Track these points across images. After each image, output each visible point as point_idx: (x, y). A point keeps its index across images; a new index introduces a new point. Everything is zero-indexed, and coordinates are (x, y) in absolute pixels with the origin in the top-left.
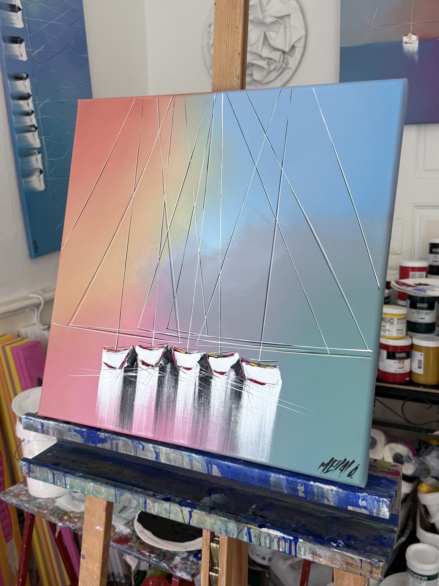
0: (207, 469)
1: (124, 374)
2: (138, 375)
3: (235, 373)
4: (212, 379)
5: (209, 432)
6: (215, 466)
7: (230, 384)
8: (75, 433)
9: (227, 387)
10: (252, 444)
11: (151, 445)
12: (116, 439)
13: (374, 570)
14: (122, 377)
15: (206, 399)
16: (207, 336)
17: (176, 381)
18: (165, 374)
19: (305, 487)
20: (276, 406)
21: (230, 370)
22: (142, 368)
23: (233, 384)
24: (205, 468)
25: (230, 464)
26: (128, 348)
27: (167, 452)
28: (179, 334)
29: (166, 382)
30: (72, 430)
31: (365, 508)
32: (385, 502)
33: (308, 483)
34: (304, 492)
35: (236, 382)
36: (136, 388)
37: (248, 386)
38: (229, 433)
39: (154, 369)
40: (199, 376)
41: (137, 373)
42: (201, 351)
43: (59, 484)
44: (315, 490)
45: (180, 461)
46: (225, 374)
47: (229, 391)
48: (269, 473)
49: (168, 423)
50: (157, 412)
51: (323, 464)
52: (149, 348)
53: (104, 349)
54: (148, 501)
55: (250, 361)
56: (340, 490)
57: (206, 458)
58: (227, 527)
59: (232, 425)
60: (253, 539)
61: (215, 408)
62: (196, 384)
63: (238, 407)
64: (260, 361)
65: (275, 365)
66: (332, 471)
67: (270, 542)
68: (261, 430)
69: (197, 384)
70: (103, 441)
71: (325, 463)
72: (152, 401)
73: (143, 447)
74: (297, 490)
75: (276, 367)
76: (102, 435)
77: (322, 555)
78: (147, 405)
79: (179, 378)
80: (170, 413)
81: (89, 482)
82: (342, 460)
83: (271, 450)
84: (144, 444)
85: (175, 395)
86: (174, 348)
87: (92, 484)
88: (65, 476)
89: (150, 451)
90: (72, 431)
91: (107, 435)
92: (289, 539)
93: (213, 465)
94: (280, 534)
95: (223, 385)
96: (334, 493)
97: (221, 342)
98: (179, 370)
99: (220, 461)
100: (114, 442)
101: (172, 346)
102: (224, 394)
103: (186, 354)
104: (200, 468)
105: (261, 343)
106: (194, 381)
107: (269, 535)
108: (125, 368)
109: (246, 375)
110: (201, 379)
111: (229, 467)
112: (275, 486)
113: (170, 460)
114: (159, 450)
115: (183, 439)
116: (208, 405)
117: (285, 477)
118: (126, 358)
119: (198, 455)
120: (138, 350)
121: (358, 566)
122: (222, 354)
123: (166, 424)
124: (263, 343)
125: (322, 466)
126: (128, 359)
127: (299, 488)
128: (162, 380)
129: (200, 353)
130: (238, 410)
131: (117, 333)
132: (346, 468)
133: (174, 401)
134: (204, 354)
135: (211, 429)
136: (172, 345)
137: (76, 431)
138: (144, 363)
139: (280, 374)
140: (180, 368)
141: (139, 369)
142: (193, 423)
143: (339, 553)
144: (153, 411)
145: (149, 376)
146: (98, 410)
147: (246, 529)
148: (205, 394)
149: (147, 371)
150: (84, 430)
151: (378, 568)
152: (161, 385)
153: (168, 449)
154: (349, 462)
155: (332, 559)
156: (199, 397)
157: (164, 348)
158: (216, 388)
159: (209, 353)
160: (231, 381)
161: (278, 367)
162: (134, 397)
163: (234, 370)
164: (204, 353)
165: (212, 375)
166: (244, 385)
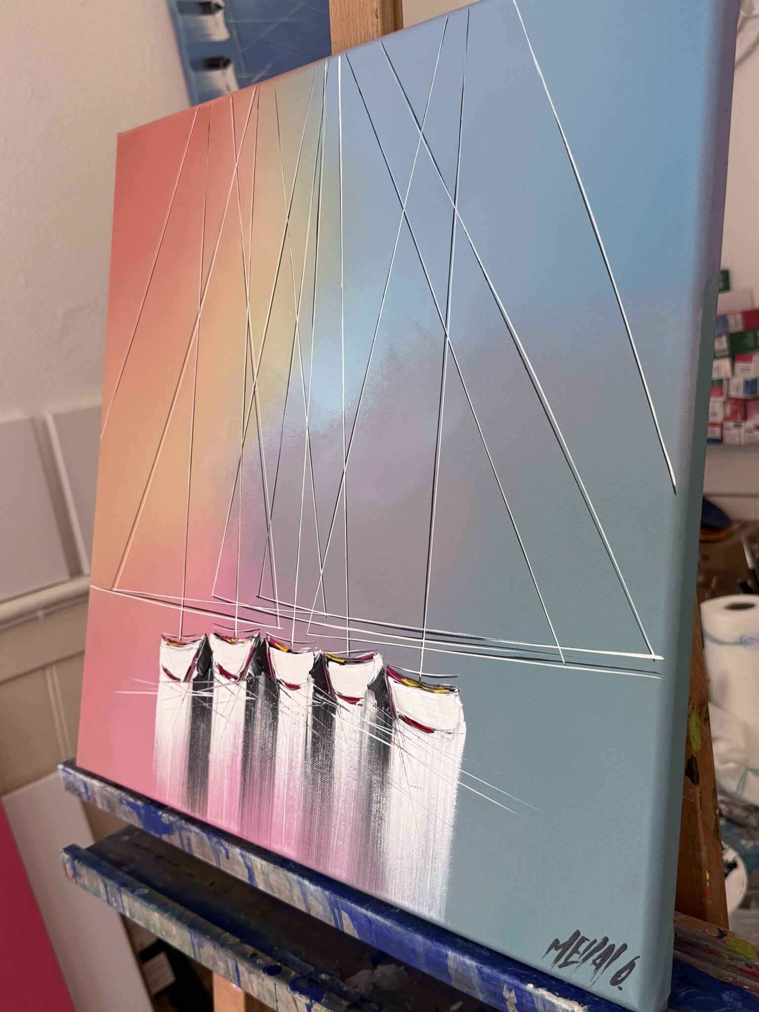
0: (333, 917)
1: (193, 693)
2: (215, 695)
3: (376, 702)
4: (334, 713)
5: (332, 834)
6: (346, 914)
7: (368, 727)
8: (128, 808)
9: (362, 733)
10: (411, 873)
11: (238, 850)
12: (186, 830)
14: (191, 699)
15: (326, 758)
16: (325, 614)
17: (275, 711)
18: (256, 696)
19: (517, 995)
20: (456, 786)
21: (367, 694)
22: (220, 681)
23: (374, 728)
24: (330, 915)
26: (198, 639)
27: (264, 868)
28: (278, 610)
29: (258, 715)
30: (125, 802)
33: (522, 986)
34: (518, 1007)
35: (378, 722)
36: (211, 723)
37: (403, 734)
38: (368, 841)
39: (238, 685)
40: (313, 704)
41: (211, 691)
42: (316, 648)
44: (540, 1008)
45: (287, 893)
46: (358, 703)
47: (366, 742)
48: (444, 949)
49: (262, 805)
50: (245, 779)
51: (556, 945)
52: (230, 638)
53: (163, 639)
54: (241, 968)
55: (404, 674)
57: (327, 893)
59: (372, 824)
61: (342, 780)
62: (308, 723)
63: (384, 783)
64: (422, 675)
65: (451, 687)
66: (575, 965)
68: (427, 842)
69: (310, 723)
70: (168, 829)
71: (561, 943)
72: (236, 753)
73: (226, 850)
74: (503, 1000)
75: (453, 691)
76: (166, 817)
78: (230, 763)
79: (280, 707)
80: (266, 784)
81: (154, 911)
82: (599, 941)
83: (448, 893)
84: (226, 844)
85: (273, 745)
86: (269, 640)
87: (156, 915)
88: (120, 892)
89: (238, 863)
90: (124, 804)
91: (172, 818)
93: (342, 911)
95: (355, 728)
97: (351, 629)
98: (279, 688)
99: (353, 905)
100: (185, 834)
101: (267, 634)
102: (357, 749)
103: (290, 654)
104: (322, 911)
105: (422, 632)
106: (305, 715)
108: (194, 680)
109: (397, 709)
110: (316, 711)
111: (369, 921)
112: (459, 981)
113: (271, 887)
114: (251, 862)
115: (289, 844)
116: (330, 771)
117: (475, 964)
118: (194, 660)
119: (314, 884)
120: (214, 642)
122: (352, 656)
123: (260, 806)
124: (426, 632)
125: (553, 949)
126: (198, 661)
127: (506, 994)
128: (251, 710)
129: (312, 653)
130: (383, 790)
131: (181, 605)
132: (607, 961)
133: (273, 757)
134: (321, 655)
135: (335, 829)
136: (267, 632)
137: (129, 804)
138: (223, 672)
139: (463, 707)
140: (281, 685)
141: (216, 684)
142: (305, 811)
144: (239, 777)
145: (232, 699)
146: (156, 767)
148: (324, 747)
149: (228, 689)
150: (139, 803)
152: (251, 720)
153: (264, 862)
154: (613, 946)
156: (314, 751)
157: (254, 640)
158: (343, 735)
159: (330, 653)
160: (369, 719)
161: (457, 690)
162: (209, 743)
163: (374, 694)
164: (320, 652)
165: (335, 702)
166: (393, 731)
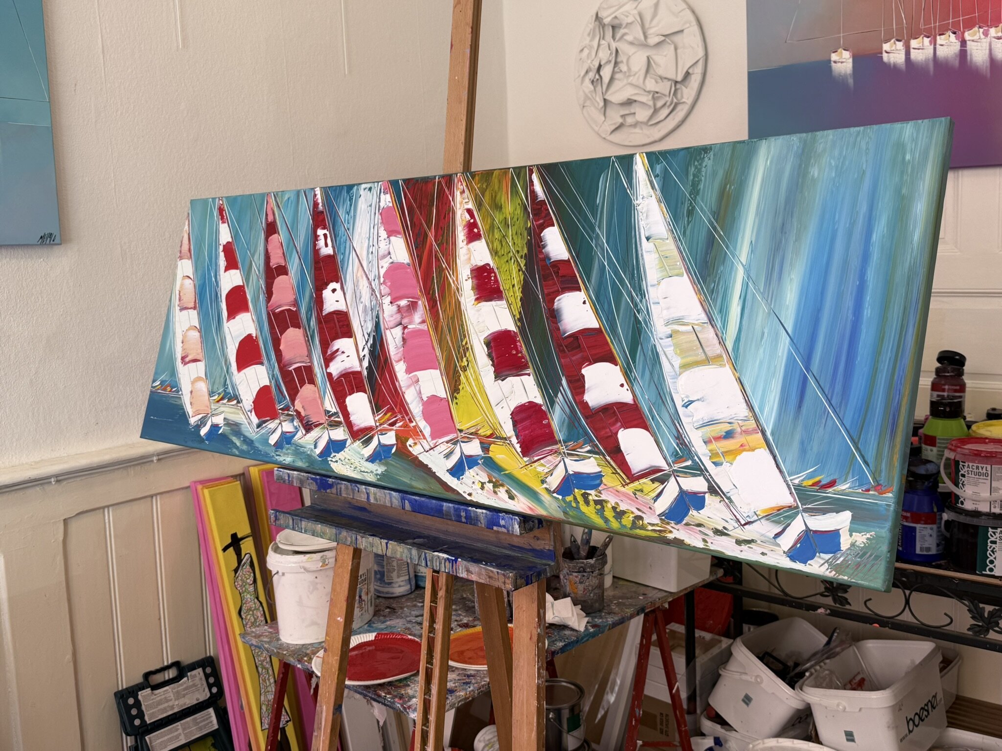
0: (402, 505)
6: (407, 501)
8: (312, 481)
11: (364, 487)
12: (341, 484)
13: (507, 581)
19: (465, 513)
25: (417, 498)
27: (375, 492)
31: (504, 526)
32: (516, 519)
33: (467, 508)
34: (466, 518)
43: (296, 529)
44: (472, 515)
45: (384, 501)
48: (442, 503)
54: (358, 537)
56: (488, 512)
57: (402, 495)
58: (411, 554)
60: (429, 563)
67: (440, 564)
73: (358, 488)
74: (460, 516)
76: (330, 480)
77: (473, 572)
81: (318, 524)
84: (358, 486)
87: (320, 526)
88: (301, 520)
89: (363, 493)
90: (309, 480)
91: (333, 480)
92: (452, 559)
93: (405, 501)
94: (446, 556)
96: (484, 515)
99: (410, 497)
100: (339, 486)
104: (397, 504)
107: (439, 557)
111: (416, 501)
112: (447, 515)
113: (377, 500)
114: (369, 490)
117: (452, 505)
119: (395, 493)
121: (496, 579)
127: (462, 514)
137: (312, 479)
143: (483, 568)
147: (423, 554)
150: (318, 477)
151: (508, 578)
153: (375, 489)
155: (479, 575)
